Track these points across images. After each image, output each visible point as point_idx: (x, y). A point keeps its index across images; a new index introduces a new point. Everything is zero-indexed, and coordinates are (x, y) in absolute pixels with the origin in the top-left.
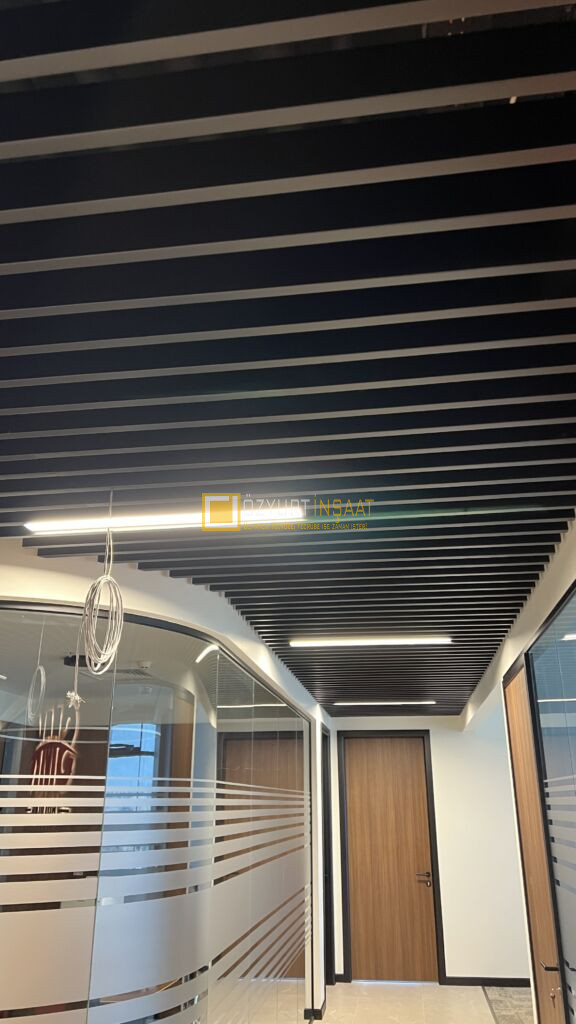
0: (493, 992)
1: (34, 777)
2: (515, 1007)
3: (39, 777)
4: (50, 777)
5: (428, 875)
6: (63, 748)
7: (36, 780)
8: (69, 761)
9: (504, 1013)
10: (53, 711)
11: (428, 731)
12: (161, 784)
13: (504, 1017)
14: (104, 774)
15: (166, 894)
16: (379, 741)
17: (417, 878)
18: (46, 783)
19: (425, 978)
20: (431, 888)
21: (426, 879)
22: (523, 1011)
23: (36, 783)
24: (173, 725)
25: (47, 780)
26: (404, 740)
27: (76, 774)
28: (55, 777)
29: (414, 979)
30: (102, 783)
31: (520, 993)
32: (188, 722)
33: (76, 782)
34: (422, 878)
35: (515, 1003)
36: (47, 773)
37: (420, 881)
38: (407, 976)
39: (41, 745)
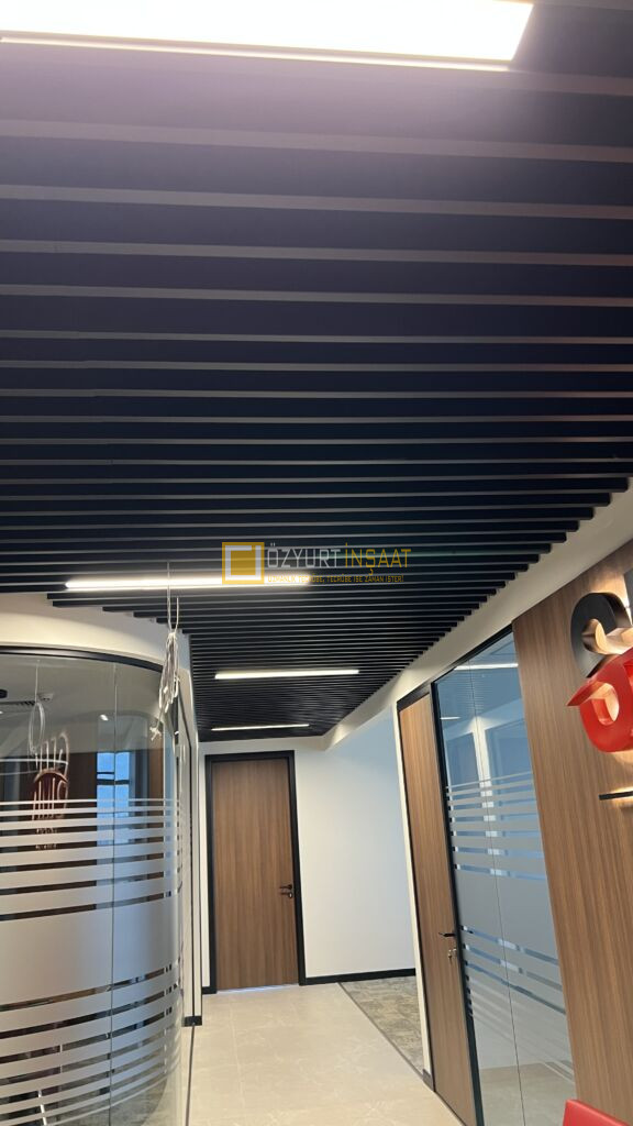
0: (350, 986)
1: (34, 802)
2: (372, 995)
3: (40, 802)
4: (48, 802)
5: (290, 887)
6: (59, 778)
7: (37, 805)
8: (63, 789)
9: (365, 1000)
10: (47, 743)
11: (292, 752)
12: (138, 804)
13: (365, 1004)
14: (96, 798)
15: (149, 899)
16: (246, 763)
17: (280, 890)
18: (46, 808)
19: (286, 982)
20: (293, 900)
21: (288, 891)
22: (380, 997)
23: (37, 808)
24: (148, 751)
25: (46, 805)
26: (270, 761)
27: (69, 798)
28: (53, 802)
29: (276, 984)
30: (95, 805)
31: (372, 984)
32: (159, 747)
33: (70, 806)
34: (285, 890)
35: (371, 992)
36: (46, 799)
37: (283, 894)
38: (270, 981)
39: (38, 776)
